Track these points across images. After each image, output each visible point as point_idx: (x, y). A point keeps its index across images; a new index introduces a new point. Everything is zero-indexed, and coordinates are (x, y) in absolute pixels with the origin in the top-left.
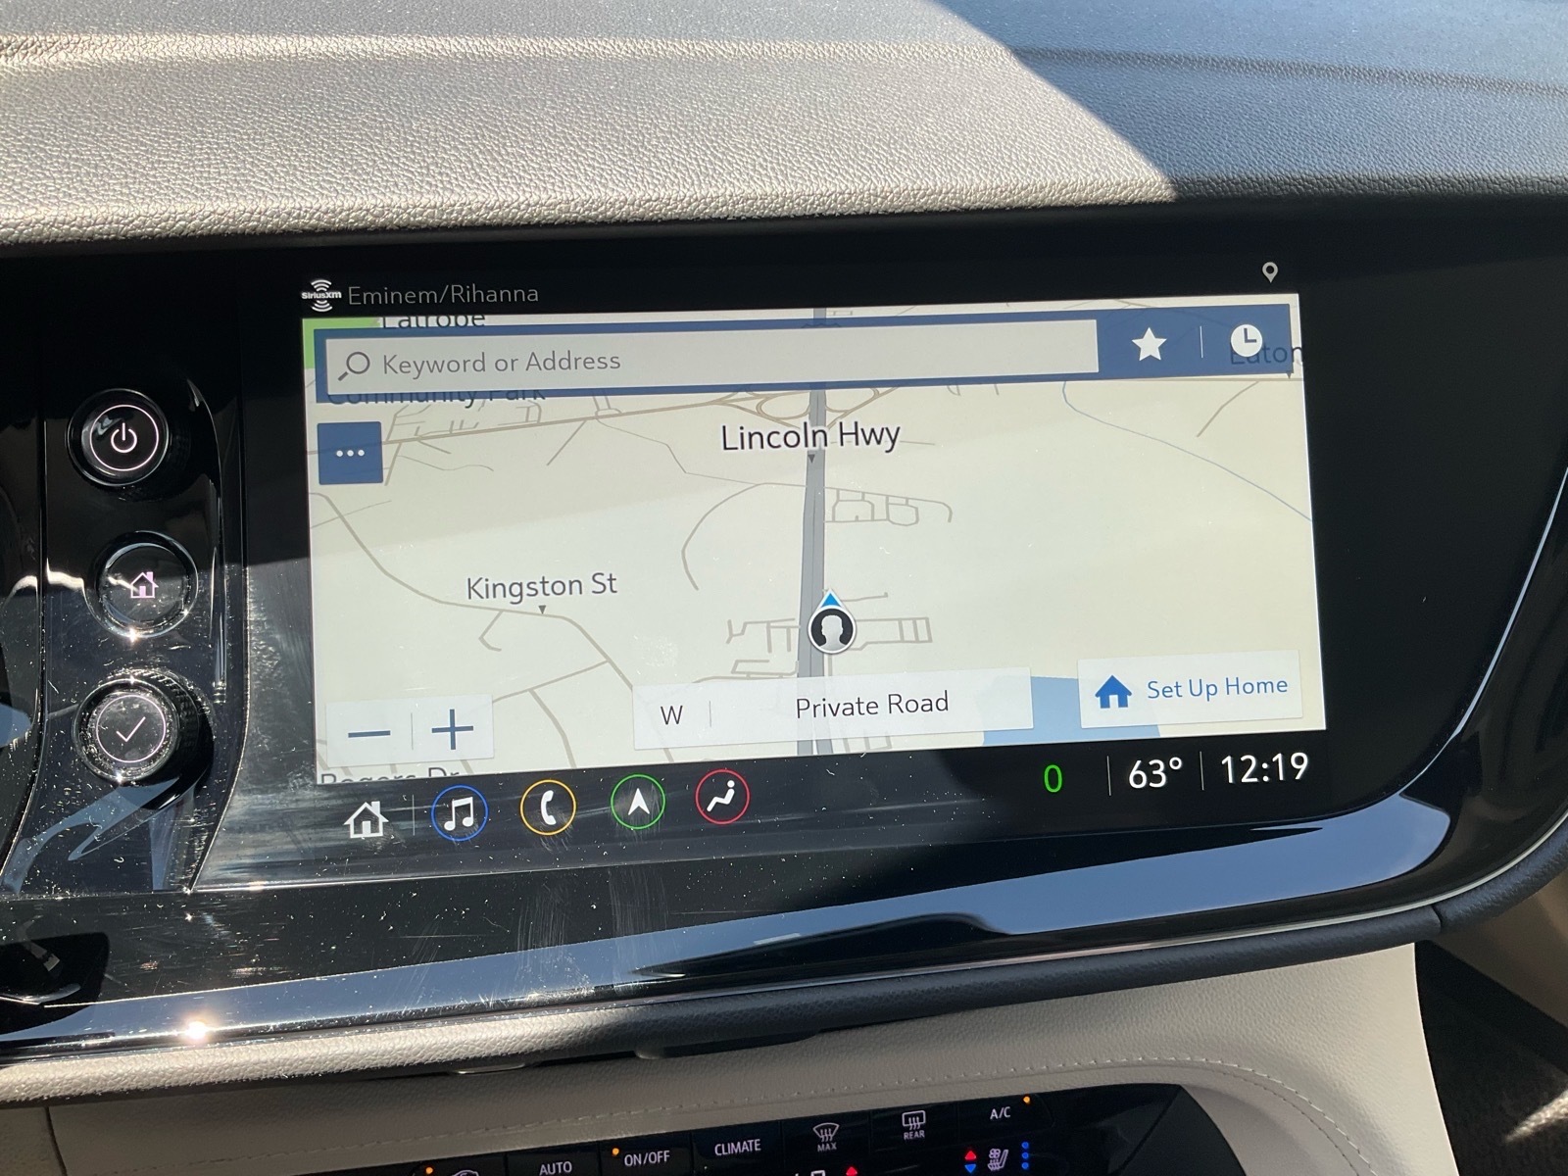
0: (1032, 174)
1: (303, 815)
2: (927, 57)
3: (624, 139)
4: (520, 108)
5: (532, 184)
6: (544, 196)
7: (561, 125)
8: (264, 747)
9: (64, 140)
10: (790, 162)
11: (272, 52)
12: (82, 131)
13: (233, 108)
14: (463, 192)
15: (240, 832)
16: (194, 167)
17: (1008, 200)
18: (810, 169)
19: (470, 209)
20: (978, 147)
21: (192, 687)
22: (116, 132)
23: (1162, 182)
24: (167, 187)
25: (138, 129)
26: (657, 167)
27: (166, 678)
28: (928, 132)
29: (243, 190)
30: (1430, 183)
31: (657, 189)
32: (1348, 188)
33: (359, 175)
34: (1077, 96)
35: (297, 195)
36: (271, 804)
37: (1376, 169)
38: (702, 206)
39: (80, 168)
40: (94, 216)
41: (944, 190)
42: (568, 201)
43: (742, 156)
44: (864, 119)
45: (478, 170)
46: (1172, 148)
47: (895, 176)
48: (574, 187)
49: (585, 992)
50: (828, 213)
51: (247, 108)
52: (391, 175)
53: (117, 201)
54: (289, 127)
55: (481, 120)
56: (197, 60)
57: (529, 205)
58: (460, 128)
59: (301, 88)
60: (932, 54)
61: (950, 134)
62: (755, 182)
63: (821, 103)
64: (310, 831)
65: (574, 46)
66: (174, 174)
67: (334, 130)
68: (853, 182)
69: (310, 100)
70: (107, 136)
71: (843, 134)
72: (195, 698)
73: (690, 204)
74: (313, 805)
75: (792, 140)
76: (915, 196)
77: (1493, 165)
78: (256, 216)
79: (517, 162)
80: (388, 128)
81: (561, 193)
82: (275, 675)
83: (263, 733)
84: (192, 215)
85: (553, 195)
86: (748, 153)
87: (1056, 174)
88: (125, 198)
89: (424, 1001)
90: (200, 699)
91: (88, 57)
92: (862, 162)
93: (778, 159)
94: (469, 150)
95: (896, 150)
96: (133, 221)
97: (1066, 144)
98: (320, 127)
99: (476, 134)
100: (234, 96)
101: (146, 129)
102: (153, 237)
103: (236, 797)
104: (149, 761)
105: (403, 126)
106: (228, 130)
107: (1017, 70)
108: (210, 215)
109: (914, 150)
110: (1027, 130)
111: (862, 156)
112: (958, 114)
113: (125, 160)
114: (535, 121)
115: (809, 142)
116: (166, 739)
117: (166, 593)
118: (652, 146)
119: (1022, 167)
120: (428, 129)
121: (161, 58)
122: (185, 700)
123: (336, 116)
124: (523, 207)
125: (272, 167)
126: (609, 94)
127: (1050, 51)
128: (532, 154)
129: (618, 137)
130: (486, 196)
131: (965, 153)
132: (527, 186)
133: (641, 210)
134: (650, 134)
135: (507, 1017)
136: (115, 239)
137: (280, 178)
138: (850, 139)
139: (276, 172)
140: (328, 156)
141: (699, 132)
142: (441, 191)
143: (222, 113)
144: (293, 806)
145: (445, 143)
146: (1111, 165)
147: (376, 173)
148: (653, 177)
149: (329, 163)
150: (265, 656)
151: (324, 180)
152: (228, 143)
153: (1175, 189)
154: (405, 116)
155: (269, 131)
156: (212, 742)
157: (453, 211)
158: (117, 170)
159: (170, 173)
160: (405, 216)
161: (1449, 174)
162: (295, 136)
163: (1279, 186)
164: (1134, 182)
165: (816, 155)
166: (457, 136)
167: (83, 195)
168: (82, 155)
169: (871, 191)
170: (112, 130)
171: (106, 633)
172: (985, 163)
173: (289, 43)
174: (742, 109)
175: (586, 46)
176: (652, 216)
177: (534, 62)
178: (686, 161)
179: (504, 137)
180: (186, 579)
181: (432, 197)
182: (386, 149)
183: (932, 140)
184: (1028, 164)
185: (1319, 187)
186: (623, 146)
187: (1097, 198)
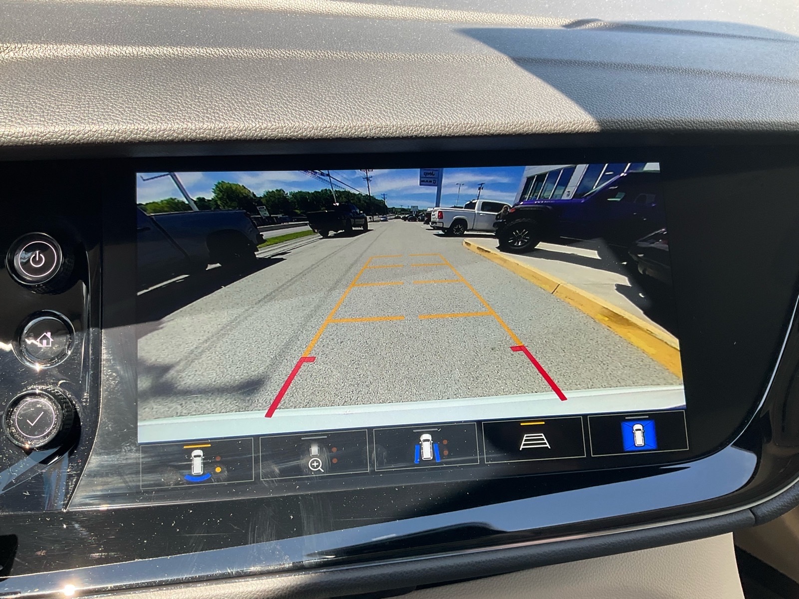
0: (526, 117)
1: (129, 467)
2: (468, 61)
3: (311, 97)
4: (256, 82)
5: (263, 118)
6: (270, 125)
7: (278, 90)
8: (108, 429)
9: (10, 94)
10: (399, 109)
11: (124, 54)
12: (20, 90)
13: (102, 80)
14: (226, 122)
15: (94, 477)
16: (80, 108)
17: (514, 130)
18: (410, 113)
19: (230, 131)
20: (497, 103)
21: (70, 396)
22: (38, 90)
23: (593, 121)
24: (65, 118)
25: (51, 89)
26: (329, 111)
27: (56, 390)
28: (471, 96)
29: (106, 120)
30: (730, 124)
31: (329, 122)
32: (688, 126)
33: (170, 113)
34: (547, 80)
35: (136, 122)
36: (112, 461)
37: (702, 117)
38: (353, 131)
39: (18, 108)
40: (25, 132)
41: (480, 124)
42: (282, 128)
43: (374, 106)
44: (437, 89)
45: (234, 111)
46: (597, 105)
47: (454, 117)
48: (285, 120)
49: (287, 566)
50: (420, 135)
51: (110, 80)
52: (187, 113)
53: (38, 124)
54: (132, 89)
55: (235, 87)
56: (84, 57)
57: (261, 129)
58: (225, 91)
59: (139, 71)
60: (471, 60)
61: (482, 97)
62: (381, 119)
63: (415, 81)
64: (134, 476)
65: (284, 53)
66: (69, 111)
67: (157, 91)
68: (433, 119)
69: (144, 76)
70: (34, 92)
71: (427, 96)
72: (71, 402)
73: (347, 130)
74: (135, 461)
75: (400, 99)
76: (465, 127)
77: (761, 116)
78: (113, 133)
79: (255, 107)
80: (186, 90)
81: (279, 123)
82: (116, 389)
83: (109, 421)
84: (78, 132)
85: (274, 124)
86: (377, 105)
87: (538, 117)
88: (42, 123)
89: (196, 572)
90: (74, 402)
91: (26, 55)
92: (437, 110)
93: (393, 108)
94: (229, 101)
95: (455, 104)
96: (46, 135)
97: (542, 103)
98: (149, 89)
99: (233, 93)
100: (104, 74)
101: (55, 89)
102: (57, 143)
103: (93, 457)
104: (44, 437)
105: (194, 89)
106: (99, 90)
107: (515, 67)
108: (88, 132)
109: (464, 104)
110: (522, 95)
111: (437, 106)
112: (486, 88)
113: (43, 104)
114: (265, 88)
115: (409, 100)
116: (55, 424)
117: (57, 344)
118: (327, 101)
119: (520, 113)
120: (208, 91)
121: (65, 56)
122: (66, 402)
123: (158, 84)
124: (258, 130)
125: (123, 108)
126: (303, 76)
127: (531, 59)
128: (263, 104)
129: (309, 96)
130: (239, 124)
131: (490, 106)
132: (260, 119)
133: (321, 132)
134: (325, 95)
135: (243, 580)
136: (36, 144)
137: (127, 114)
138: (430, 99)
139: (125, 111)
140: (153, 103)
141: (351, 94)
142: (214, 121)
143: (97, 82)
144: (124, 462)
145: (216, 98)
146: (566, 113)
147: (179, 112)
148: (328, 116)
149: (154, 106)
150: (111, 379)
151: (151, 115)
152: (99, 96)
153: (600, 125)
154: (194, 84)
155: (122, 91)
156: (80, 426)
157: (220, 131)
158: (38, 109)
159: (67, 111)
160: (195, 134)
161: (739, 119)
162: (135, 93)
163: (653, 125)
164: (579, 122)
165: (413, 106)
166: (223, 94)
167: (19, 121)
168: (20, 101)
169: (442, 124)
170: (37, 89)
171: (23, 366)
172: (501, 111)
173: (134, 49)
174: (374, 84)
175: (291, 54)
176: (327, 136)
177: (263, 61)
178: (345, 108)
179: (247, 95)
180: (69, 336)
181: (209, 124)
182: (185, 100)
183: (473, 100)
184: (523, 112)
185: (674, 126)
186: (311, 101)
187: (560, 129)
